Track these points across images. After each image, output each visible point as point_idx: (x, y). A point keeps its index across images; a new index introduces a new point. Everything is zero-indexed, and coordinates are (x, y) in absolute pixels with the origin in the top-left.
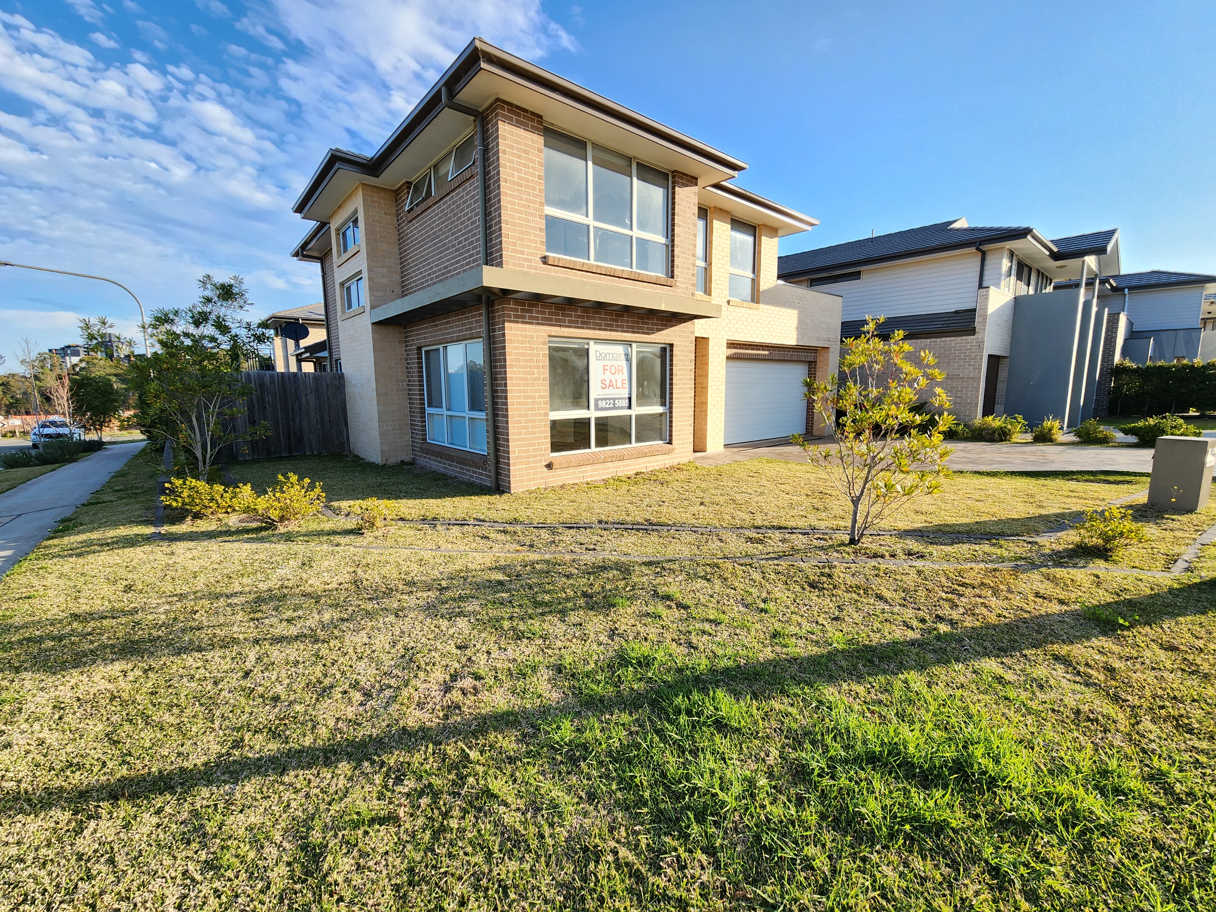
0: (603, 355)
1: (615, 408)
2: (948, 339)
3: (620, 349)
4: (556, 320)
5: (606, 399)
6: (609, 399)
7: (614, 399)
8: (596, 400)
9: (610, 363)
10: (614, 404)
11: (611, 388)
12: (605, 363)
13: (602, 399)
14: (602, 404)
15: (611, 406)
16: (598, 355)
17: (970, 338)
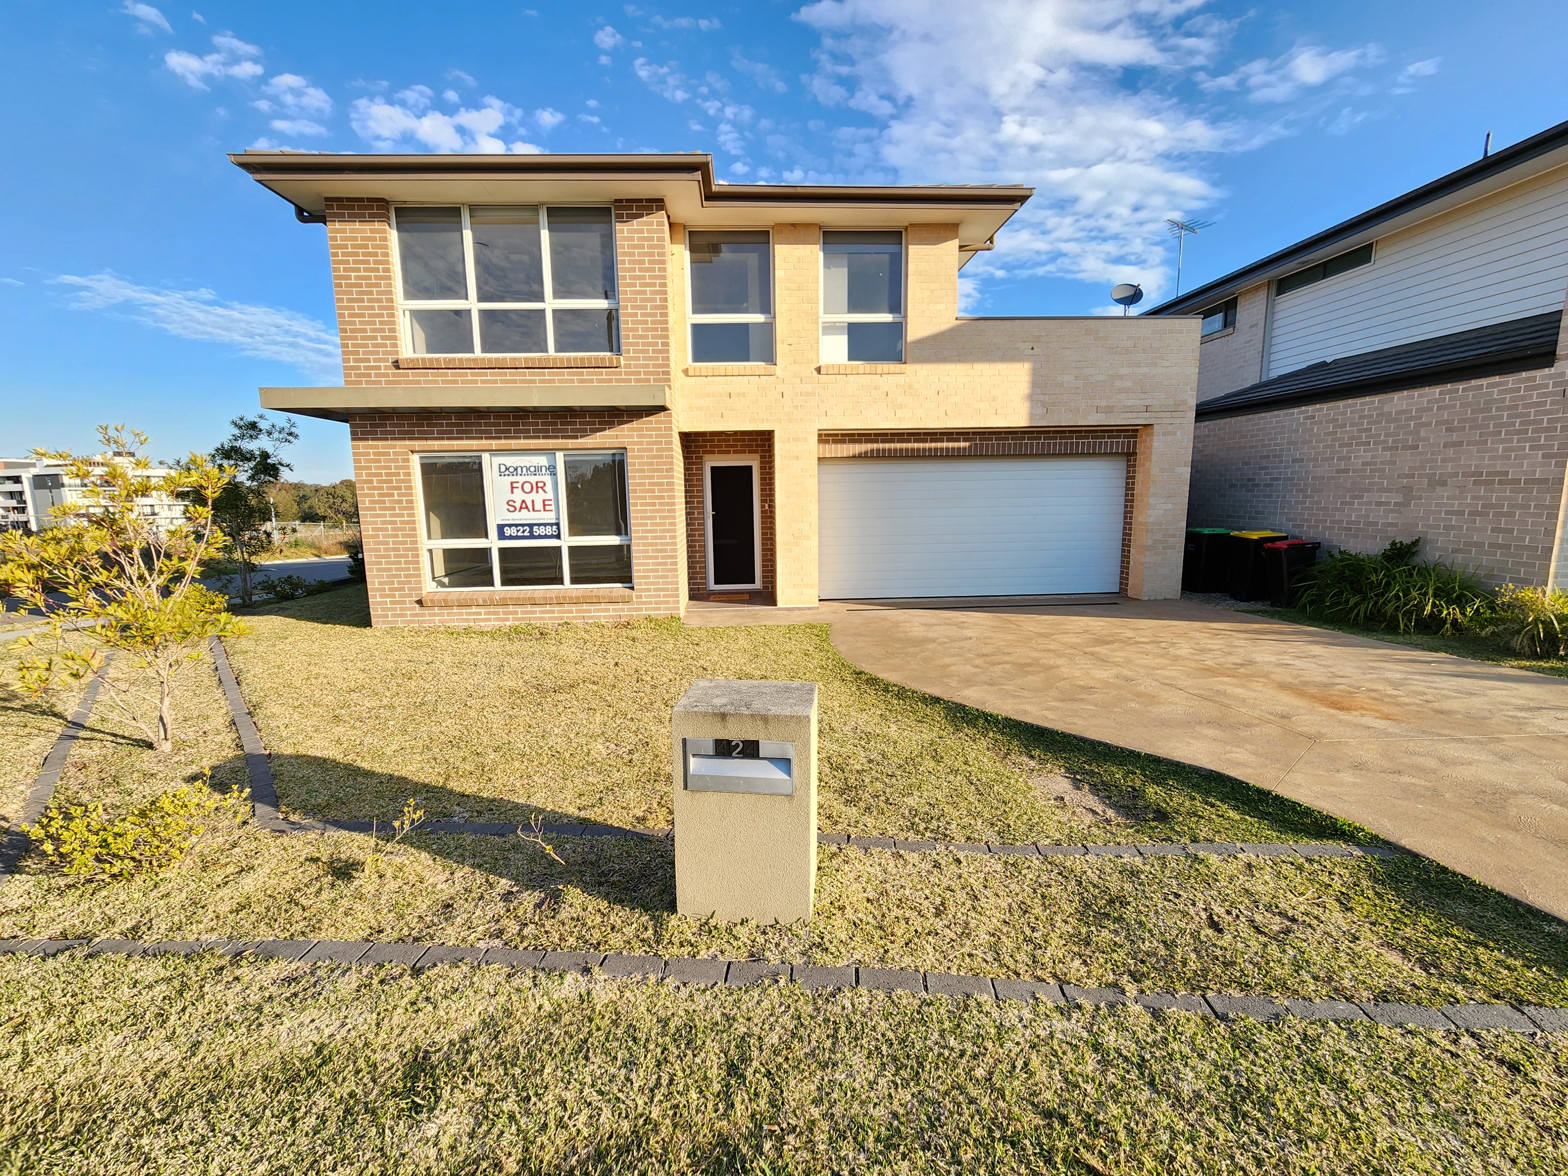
0: (511, 469)
1: (532, 536)
2: (1484, 382)
3: (542, 461)
4: (419, 432)
5: (516, 525)
6: (523, 525)
7: (531, 526)
8: (501, 528)
9: (521, 479)
10: (531, 531)
11: (524, 511)
12: (514, 479)
13: (510, 526)
14: (508, 532)
15: (526, 534)
16: (503, 468)
17: (1538, 374)
